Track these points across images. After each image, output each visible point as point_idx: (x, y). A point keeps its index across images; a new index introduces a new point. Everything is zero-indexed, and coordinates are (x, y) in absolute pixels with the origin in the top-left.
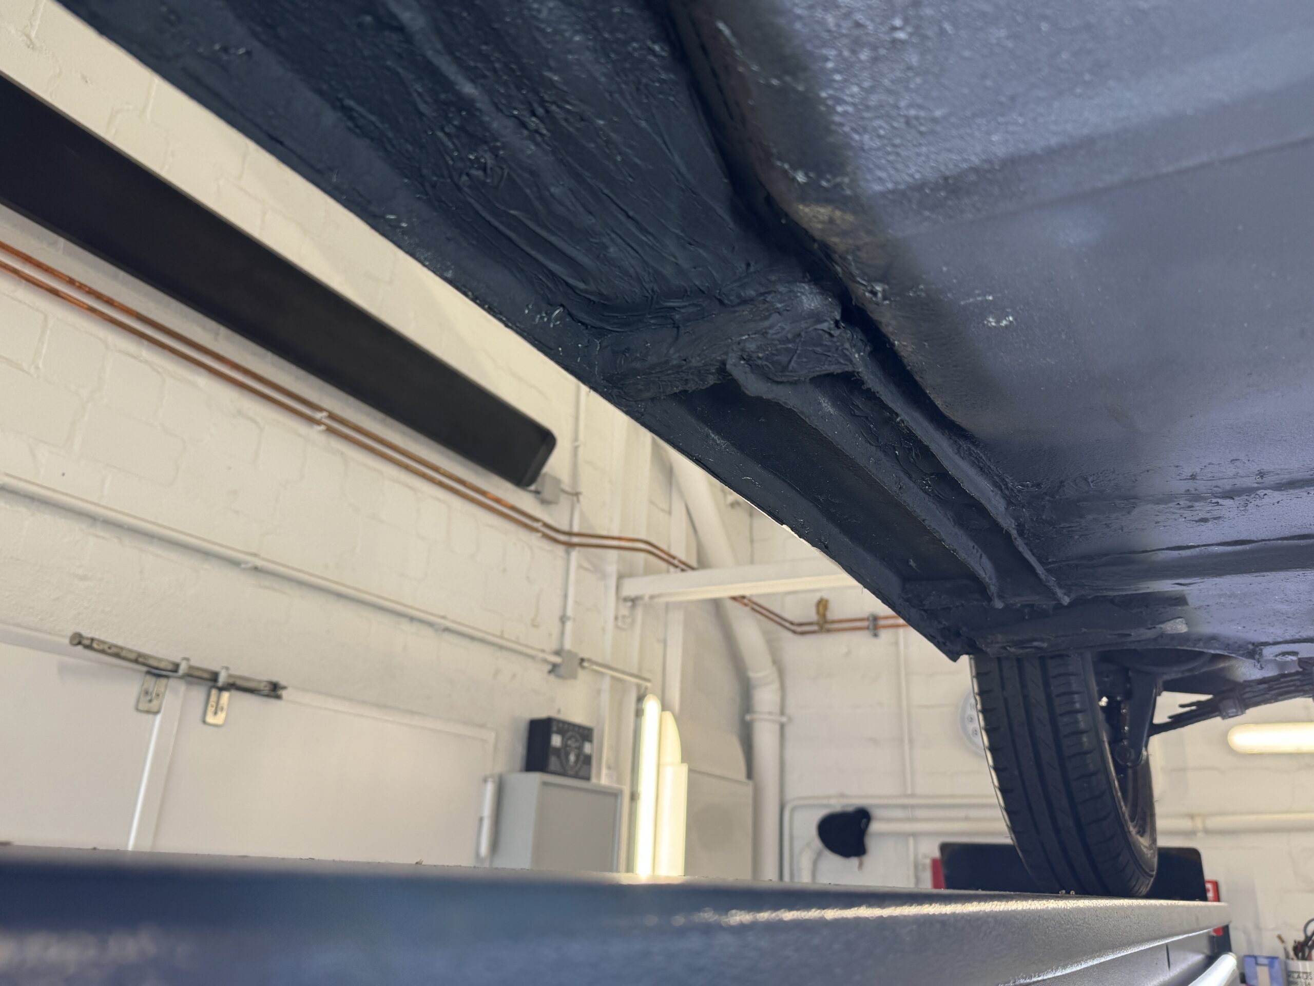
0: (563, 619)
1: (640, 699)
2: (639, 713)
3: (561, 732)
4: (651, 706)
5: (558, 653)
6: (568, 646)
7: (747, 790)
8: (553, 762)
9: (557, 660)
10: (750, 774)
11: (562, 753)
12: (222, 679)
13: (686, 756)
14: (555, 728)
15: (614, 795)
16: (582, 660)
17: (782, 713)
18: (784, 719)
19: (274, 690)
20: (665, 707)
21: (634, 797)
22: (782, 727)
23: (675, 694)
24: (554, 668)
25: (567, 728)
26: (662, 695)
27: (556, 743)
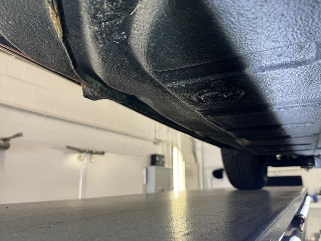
0: (156, 132)
1: (172, 148)
2: (172, 151)
4: (175, 149)
5: (155, 139)
6: (157, 137)
7: (196, 166)
8: (157, 163)
9: (155, 141)
10: (196, 162)
11: (159, 161)
12: (94, 152)
13: (184, 159)
14: (157, 156)
15: (168, 169)
16: (160, 141)
17: (202, 148)
19: (103, 153)
20: (178, 149)
21: (172, 169)
22: (203, 151)
23: (180, 146)
24: (155, 143)
25: (159, 156)
26: (177, 146)
27: (157, 159)
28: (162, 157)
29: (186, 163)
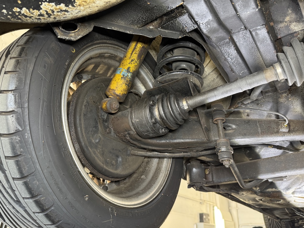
1: (213, 207)
2: (213, 210)
3: (205, 215)
4: (215, 208)
5: (201, 200)
6: (202, 198)
7: (233, 223)
8: (204, 221)
9: (201, 201)
10: (233, 220)
11: (205, 219)
13: (223, 218)
14: (204, 214)
15: (212, 226)
16: (204, 201)
17: (237, 207)
18: (238, 208)
20: (218, 208)
22: (237, 210)
23: (219, 205)
24: (201, 203)
25: (205, 214)
26: (216, 205)
27: (204, 217)
28: (208, 215)
29: (225, 220)
